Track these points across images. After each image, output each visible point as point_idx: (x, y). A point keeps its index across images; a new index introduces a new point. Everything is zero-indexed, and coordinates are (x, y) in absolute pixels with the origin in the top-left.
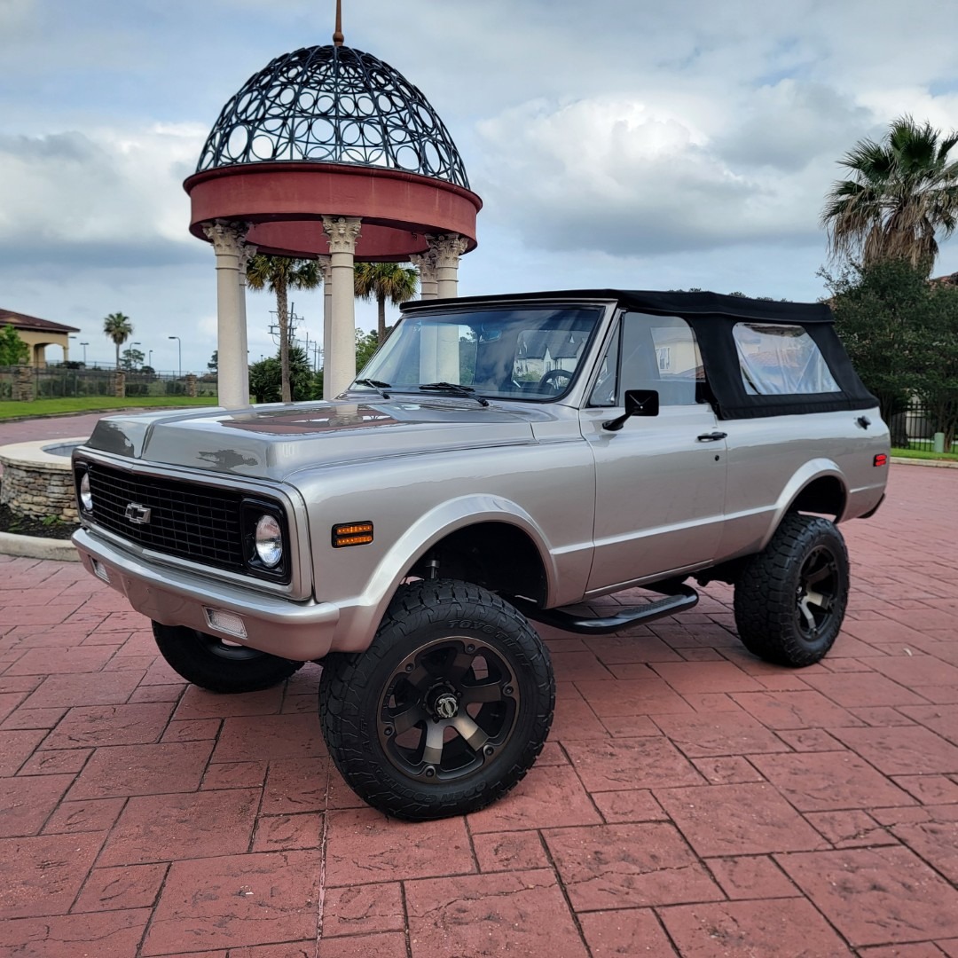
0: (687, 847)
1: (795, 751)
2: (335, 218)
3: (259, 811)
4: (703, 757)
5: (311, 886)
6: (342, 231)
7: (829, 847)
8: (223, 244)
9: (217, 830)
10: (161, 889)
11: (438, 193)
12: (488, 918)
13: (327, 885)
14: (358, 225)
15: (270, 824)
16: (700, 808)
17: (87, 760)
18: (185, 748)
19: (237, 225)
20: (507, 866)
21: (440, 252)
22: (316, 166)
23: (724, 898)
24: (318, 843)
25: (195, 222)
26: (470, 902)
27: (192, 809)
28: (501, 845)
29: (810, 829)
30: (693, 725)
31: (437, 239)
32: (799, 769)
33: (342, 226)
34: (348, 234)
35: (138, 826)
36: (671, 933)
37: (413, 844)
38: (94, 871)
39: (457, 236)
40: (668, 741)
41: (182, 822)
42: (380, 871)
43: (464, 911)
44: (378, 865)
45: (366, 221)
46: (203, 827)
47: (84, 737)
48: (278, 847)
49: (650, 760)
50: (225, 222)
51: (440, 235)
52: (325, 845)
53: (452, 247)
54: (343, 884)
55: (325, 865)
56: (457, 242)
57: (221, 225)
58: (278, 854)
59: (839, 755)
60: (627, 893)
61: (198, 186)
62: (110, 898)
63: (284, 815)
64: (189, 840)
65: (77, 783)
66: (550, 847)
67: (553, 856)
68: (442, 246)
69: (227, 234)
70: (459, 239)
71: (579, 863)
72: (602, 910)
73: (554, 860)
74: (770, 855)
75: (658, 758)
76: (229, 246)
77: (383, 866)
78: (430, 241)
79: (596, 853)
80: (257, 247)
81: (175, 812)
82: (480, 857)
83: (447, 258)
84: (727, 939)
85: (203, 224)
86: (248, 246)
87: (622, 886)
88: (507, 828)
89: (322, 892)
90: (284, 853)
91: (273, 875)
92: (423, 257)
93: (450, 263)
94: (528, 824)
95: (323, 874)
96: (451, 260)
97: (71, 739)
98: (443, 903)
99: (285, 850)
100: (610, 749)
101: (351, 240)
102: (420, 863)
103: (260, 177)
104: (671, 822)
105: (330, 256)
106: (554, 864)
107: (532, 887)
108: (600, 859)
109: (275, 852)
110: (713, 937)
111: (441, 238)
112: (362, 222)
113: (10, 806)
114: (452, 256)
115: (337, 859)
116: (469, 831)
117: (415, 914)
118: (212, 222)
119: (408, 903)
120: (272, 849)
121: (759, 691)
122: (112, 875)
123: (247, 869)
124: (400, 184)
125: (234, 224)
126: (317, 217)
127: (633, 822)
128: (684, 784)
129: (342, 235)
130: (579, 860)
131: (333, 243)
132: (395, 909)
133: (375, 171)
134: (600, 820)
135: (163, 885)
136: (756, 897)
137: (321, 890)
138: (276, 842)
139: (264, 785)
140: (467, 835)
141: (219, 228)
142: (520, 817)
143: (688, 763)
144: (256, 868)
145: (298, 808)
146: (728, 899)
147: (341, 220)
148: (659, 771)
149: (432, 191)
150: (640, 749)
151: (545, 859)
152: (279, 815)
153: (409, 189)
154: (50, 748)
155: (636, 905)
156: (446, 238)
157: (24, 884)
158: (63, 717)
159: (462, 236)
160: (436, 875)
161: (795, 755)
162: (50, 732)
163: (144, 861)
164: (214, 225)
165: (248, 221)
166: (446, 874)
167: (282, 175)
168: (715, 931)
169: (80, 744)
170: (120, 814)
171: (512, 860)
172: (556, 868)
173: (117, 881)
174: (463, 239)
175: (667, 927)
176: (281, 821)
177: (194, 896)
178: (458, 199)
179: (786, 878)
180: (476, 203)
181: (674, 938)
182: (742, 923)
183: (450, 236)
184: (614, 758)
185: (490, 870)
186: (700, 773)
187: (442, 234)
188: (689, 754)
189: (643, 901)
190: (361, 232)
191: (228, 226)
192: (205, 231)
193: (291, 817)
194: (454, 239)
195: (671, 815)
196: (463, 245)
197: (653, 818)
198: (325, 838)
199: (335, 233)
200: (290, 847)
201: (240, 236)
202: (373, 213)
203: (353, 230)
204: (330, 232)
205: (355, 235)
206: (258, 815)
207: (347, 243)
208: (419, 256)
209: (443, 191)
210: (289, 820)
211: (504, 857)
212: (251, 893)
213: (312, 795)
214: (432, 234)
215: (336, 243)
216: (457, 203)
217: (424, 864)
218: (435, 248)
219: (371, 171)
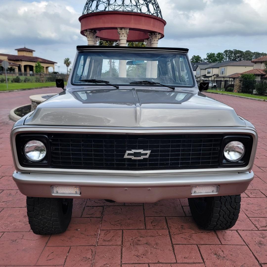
1: (249, 197)
2: (121, 28)
3: (85, 205)
5: (97, 229)
6: (123, 33)
7: (257, 229)
8: (89, 37)
11: (152, 20)
12: (146, 244)
13: (101, 229)
14: (128, 31)
15: (88, 209)
20: (154, 228)
21: (153, 39)
22: (116, 12)
23: (220, 244)
24: (101, 216)
25: (82, 30)
26: (142, 238)
28: (153, 221)
29: (251, 223)
31: (152, 34)
32: (250, 203)
33: (123, 31)
34: (125, 33)
36: (202, 254)
37: (128, 218)
39: (158, 33)
42: (117, 226)
43: (140, 241)
44: (116, 224)
45: (130, 29)
48: (89, 216)
50: (90, 30)
51: (153, 33)
52: (102, 217)
53: (156, 37)
54: (106, 229)
55: (101, 223)
56: (158, 35)
57: (89, 31)
59: (264, 199)
60: (190, 239)
61: (82, 20)
63: (92, 206)
66: (168, 222)
68: (153, 36)
69: (91, 34)
70: (159, 34)
71: (176, 228)
72: (181, 244)
73: (169, 227)
74: (237, 231)
76: (91, 38)
77: (118, 224)
78: (150, 35)
79: (182, 225)
80: (100, 38)
82: (147, 224)
83: (155, 40)
84: (219, 257)
85: (84, 31)
86: (97, 38)
87: (188, 237)
88: (156, 215)
89: (99, 231)
90: (90, 218)
91: (86, 225)
92: (148, 40)
93: (155, 42)
94: (163, 215)
95: (100, 226)
96: (156, 41)
98: (133, 238)
101: (126, 35)
103: (100, 16)
105: (120, 40)
107: (161, 235)
108: (183, 228)
109: (88, 218)
110: (215, 256)
111: (153, 34)
112: (129, 29)
113: (20, 198)
114: (156, 40)
115: (105, 221)
116: (144, 216)
117: (125, 240)
118: (86, 30)
119: (123, 237)
120: (87, 217)
123: (80, 222)
124: (141, 17)
125: (92, 31)
126: (116, 28)
129: (123, 34)
130: (176, 227)
131: (120, 36)
132: (119, 238)
133: (133, 13)
136: (231, 244)
137: (99, 230)
138: (89, 215)
140: (144, 217)
141: (88, 32)
142: (160, 212)
144: (82, 222)
145: (97, 205)
146: (222, 244)
147: (123, 29)
149: (150, 19)
151: (166, 226)
152: (91, 206)
153: (143, 19)
155: (192, 244)
156: (155, 34)
157: (19, 221)
159: (159, 33)
160: (133, 229)
161: (249, 198)
164: (87, 31)
165: (96, 30)
166: (136, 228)
167: (106, 16)
168: (216, 254)
171: (156, 226)
172: (169, 229)
175: (201, 251)
176: (91, 208)
178: (159, 22)
179: (241, 238)
180: (164, 23)
181: (202, 255)
182: (225, 252)
183: (156, 33)
185: (149, 228)
187: (154, 33)
189: (195, 242)
190: (129, 32)
191: (91, 32)
192: (84, 33)
194: (157, 34)
196: (159, 36)
199: (121, 33)
200: (93, 217)
201: (94, 35)
202: (132, 26)
203: (127, 32)
204: (119, 33)
205: (127, 34)
206: (85, 206)
207: (125, 36)
208: (147, 40)
209: (154, 19)
210: (93, 208)
211: (154, 225)
212: (79, 230)
213: (101, 201)
214: (150, 33)
215: (121, 36)
216: (158, 23)
217: (130, 225)
218: (151, 37)
219: (132, 13)
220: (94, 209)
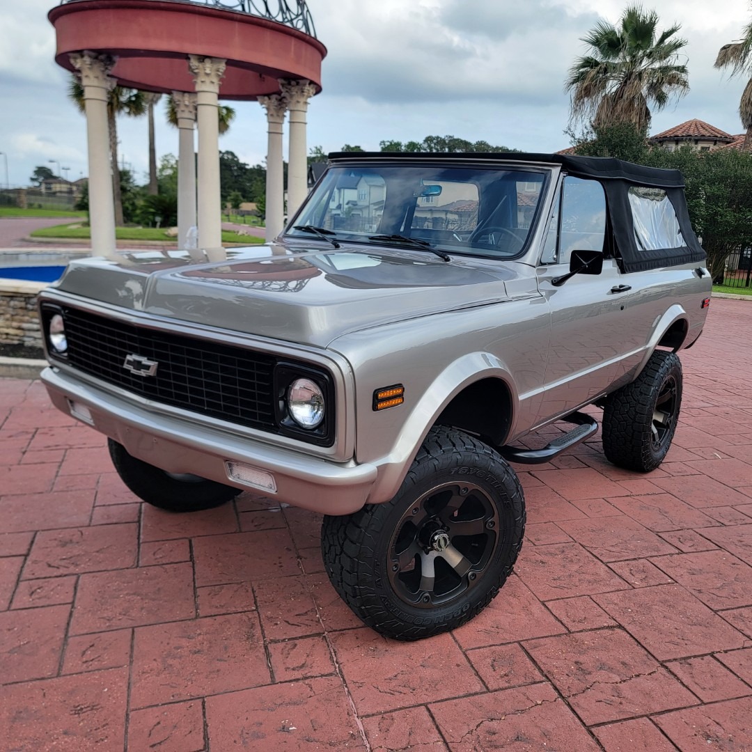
0: (646, 653)
1: (683, 552)
2: (202, 58)
3: (264, 637)
4: (615, 562)
5: (347, 716)
6: (207, 71)
9: (233, 660)
10: (205, 730)
11: (293, 41)
12: (517, 739)
13: (361, 714)
14: (223, 66)
15: (280, 650)
16: (637, 611)
17: (75, 588)
18: (166, 571)
19: (105, 57)
20: (509, 682)
21: (291, 96)
22: (184, 6)
23: (699, 702)
24: (333, 668)
25: (60, 52)
26: (494, 722)
27: (200, 638)
28: (494, 661)
29: (730, 627)
30: (593, 531)
31: (289, 84)
32: (694, 569)
33: (208, 67)
34: (213, 73)
35: (155, 660)
36: (674, 742)
37: (418, 664)
38: (131, 714)
39: (308, 82)
40: (581, 548)
41: (195, 653)
42: (401, 695)
43: (494, 734)
44: (397, 688)
45: (230, 62)
46: (219, 658)
47: (63, 563)
48: (297, 675)
49: (576, 567)
50: (93, 54)
51: (291, 80)
52: (340, 670)
53: (303, 92)
54: (375, 712)
55: (349, 692)
56: (307, 87)
57: (90, 56)
58: (301, 683)
59: (717, 554)
60: (621, 703)
62: (160, 743)
63: (289, 639)
64: (210, 672)
65: (75, 615)
66: (536, 660)
67: (543, 669)
68: (295, 90)
69: (95, 66)
70: (310, 84)
71: (568, 675)
72: (609, 723)
73: (545, 672)
74: (712, 655)
75: (581, 564)
76: (97, 77)
77: (401, 689)
78: (283, 85)
79: (576, 663)
80: (117, 80)
81: (184, 642)
82: (481, 673)
83: (298, 102)
84: (721, 742)
85: (71, 55)
86: (111, 79)
87: (614, 696)
88: (491, 642)
89: (359, 721)
90: (307, 682)
91: (306, 707)
92: (270, 99)
93: (300, 106)
94: (508, 637)
95: (352, 702)
96: (301, 103)
97: (49, 566)
98: (473, 726)
99: (307, 678)
100: (540, 558)
101: (216, 80)
102: (434, 685)
104: (620, 626)
105: (196, 93)
106: (546, 676)
107: (539, 702)
108: (583, 670)
109: (297, 680)
110: (709, 742)
111: (293, 83)
112: (227, 64)
113: (17, 644)
114: (302, 100)
115: (357, 684)
116: (460, 647)
117: (452, 739)
118: (80, 53)
119: (441, 728)
120: (293, 678)
121: (627, 496)
122: (151, 717)
123: (279, 701)
125: (102, 57)
126: (186, 56)
127: (591, 630)
128: (613, 589)
129: (207, 75)
130: (566, 672)
131: (199, 81)
132: (433, 735)
133: (239, 16)
134: (565, 631)
135: (206, 725)
136: (724, 698)
137: (356, 719)
138: (293, 669)
139: (257, 607)
140: (460, 651)
141: (87, 60)
142: (497, 630)
143: (607, 568)
144: (287, 700)
145: (298, 632)
146: (703, 703)
147: (207, 60)
148: (588, 577)
149: (288, 37)
150: (562, 556)
151: (537, 672)
152: (284, 640)
153: (268, 35)
154: (33, 577)
155: (634, 715)
156: (298, 84)
157: (65, 733)
158: (32, 542)
159: (312, 82)
160: (453, 696)
161: (684, 555)
162: (25, 559)
163: (177, 699)
164: (82, 56)
165: (115, 55)
166: (461, 694)
167: (151, 13)
168: (708, 737)
169: (62, 571)
170: (132, 647)
171: (511, 676)
172: (550, 681)
173: (159, 723)
174: (312, 85)
175: (669, 735)
176: (289, 646)
177: (241, 735)
178: (310, 48)
179: (735, 677)
180: (322, 51)
181: (680, 747)
182: (725, 725)
183: (301, 82)
184: (546, 565)
185: (497, 687)
186: (620, 577)
187: (294, 79)
188: (605, 560)
189: (638, 710)
190: (225, 73)
191: (96, 58)
192: (72, 61)
193: (296, 641)
194: (305, 85)
195: (617, 619)
196: (310, 89)
197: (605, 624)
198: (337, 663)
199: (202, 72)
200: (309, 674)
201: (107, 69)
202: (236, 56)
203: (218, 71)
204: (196, 71)
205: (219, 75)
206: (265, 641)
207: (212, 83)
208: (266, 98)
209: (297, 40)
210: (296, 645)
211: (503, 673)
212: (294, 728)
213: (306, 617)
214: (285, 78)
215: (202, 82)
216: (309, 51)
217: (437, 684)
218: (287, 92)
219: (235, 16)
220: (298, 646)
